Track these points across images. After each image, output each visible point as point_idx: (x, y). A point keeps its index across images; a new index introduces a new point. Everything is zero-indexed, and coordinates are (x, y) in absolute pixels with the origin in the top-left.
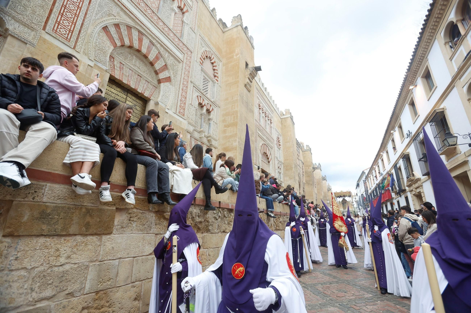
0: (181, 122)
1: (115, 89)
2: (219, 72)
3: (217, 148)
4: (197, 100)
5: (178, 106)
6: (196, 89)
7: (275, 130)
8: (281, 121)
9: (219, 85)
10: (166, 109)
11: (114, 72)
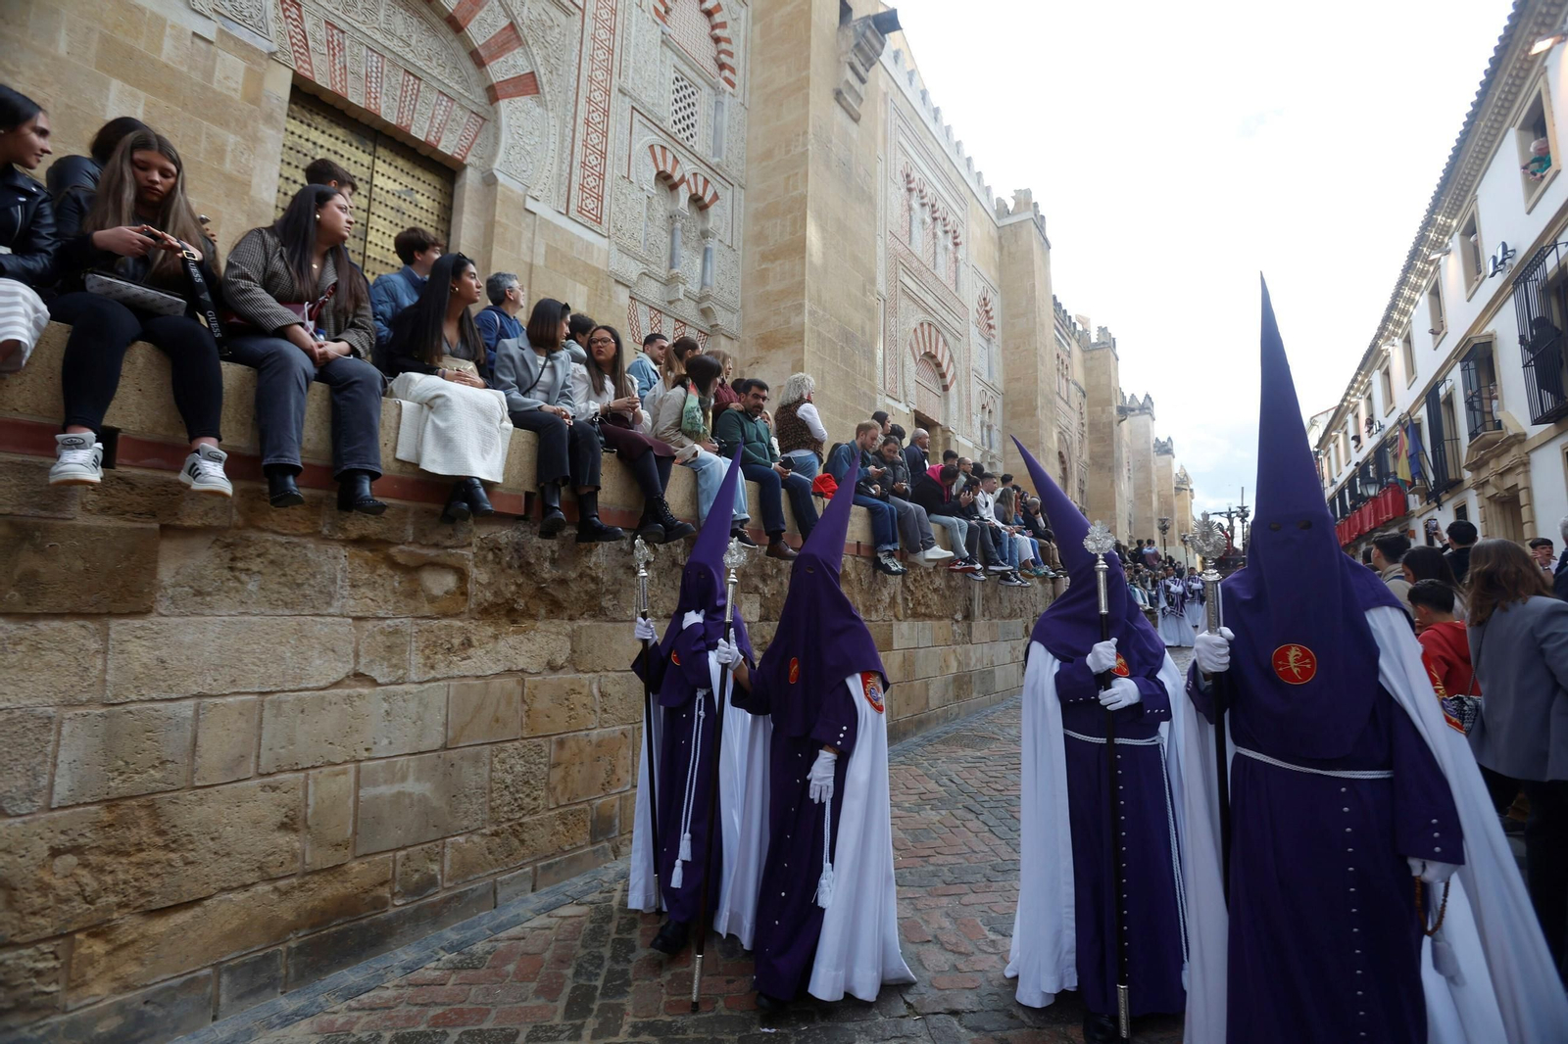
0: (589, 246)
1: (323, 132)
2: (738, 47)
3: (737, 338)
4: (649, 160)
5: (575, 186)
6: (645, 121)
7: (971, 269)
8: (1000, 238)
9: (740, 100)
10: (528, 199)
11: (310, 64)
